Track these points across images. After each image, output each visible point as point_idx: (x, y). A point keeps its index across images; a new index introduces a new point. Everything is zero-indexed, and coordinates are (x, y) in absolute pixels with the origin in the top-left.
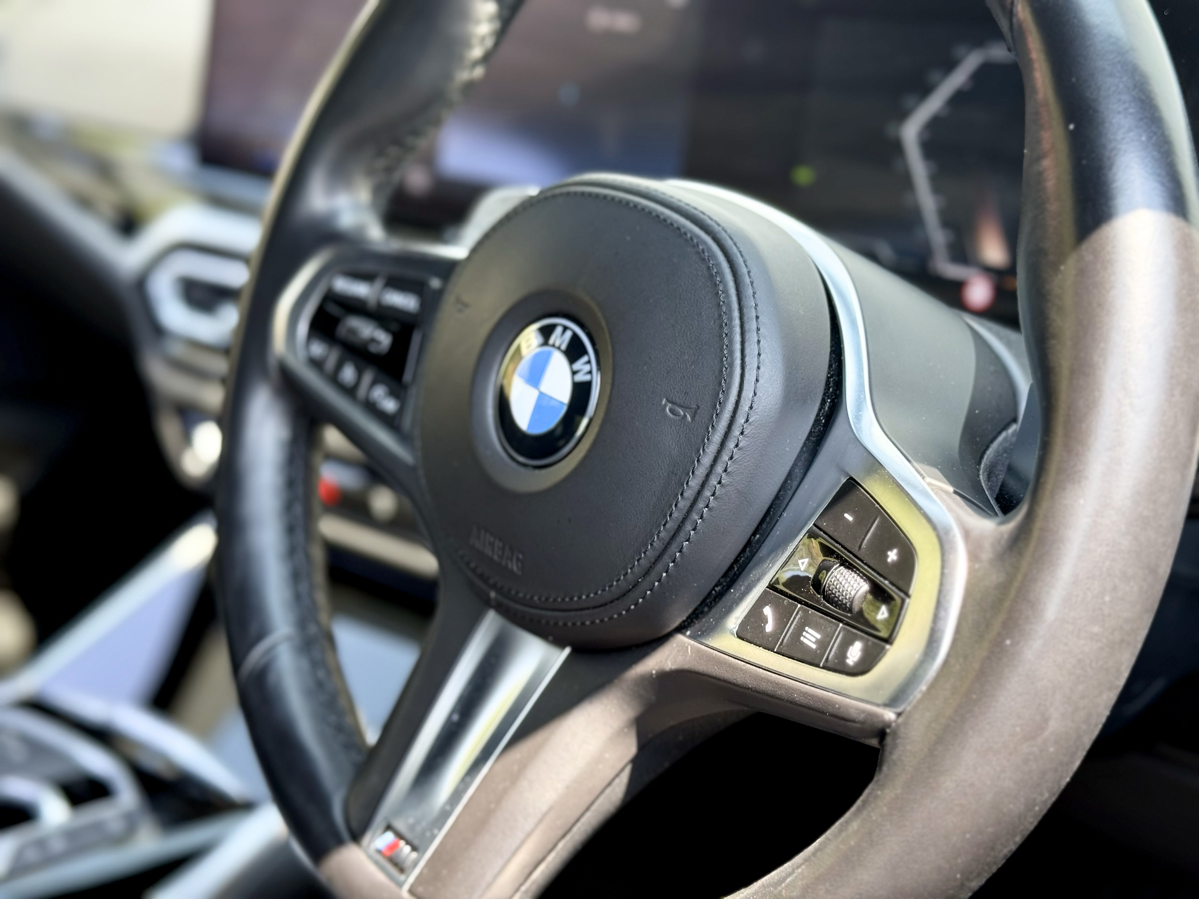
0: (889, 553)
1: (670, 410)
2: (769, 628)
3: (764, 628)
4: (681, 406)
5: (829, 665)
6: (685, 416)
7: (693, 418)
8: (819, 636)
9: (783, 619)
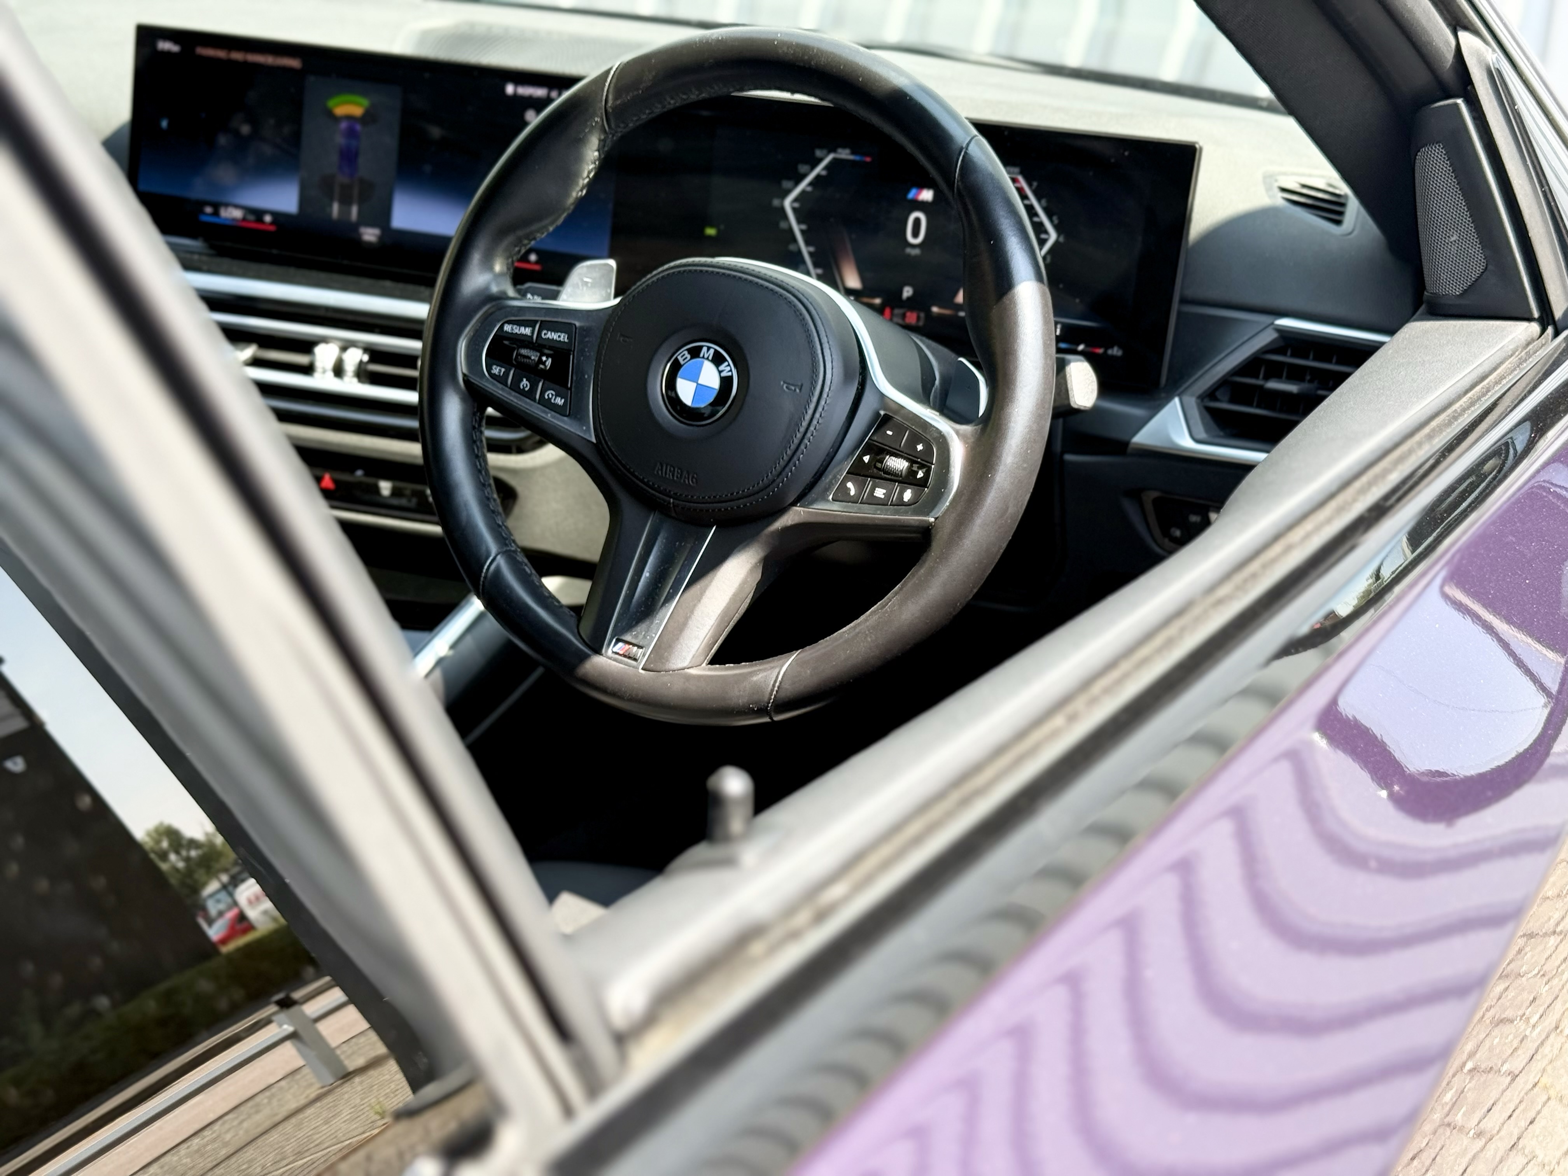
0: (918, 447)
1: (787, 387)
2: (852, 493)
3: (849, 494)
4: (793, 385)
5: (893, 503)
6: (795, 390)
7: (800, 390)
8: (885, 491)
9: (860, 487)
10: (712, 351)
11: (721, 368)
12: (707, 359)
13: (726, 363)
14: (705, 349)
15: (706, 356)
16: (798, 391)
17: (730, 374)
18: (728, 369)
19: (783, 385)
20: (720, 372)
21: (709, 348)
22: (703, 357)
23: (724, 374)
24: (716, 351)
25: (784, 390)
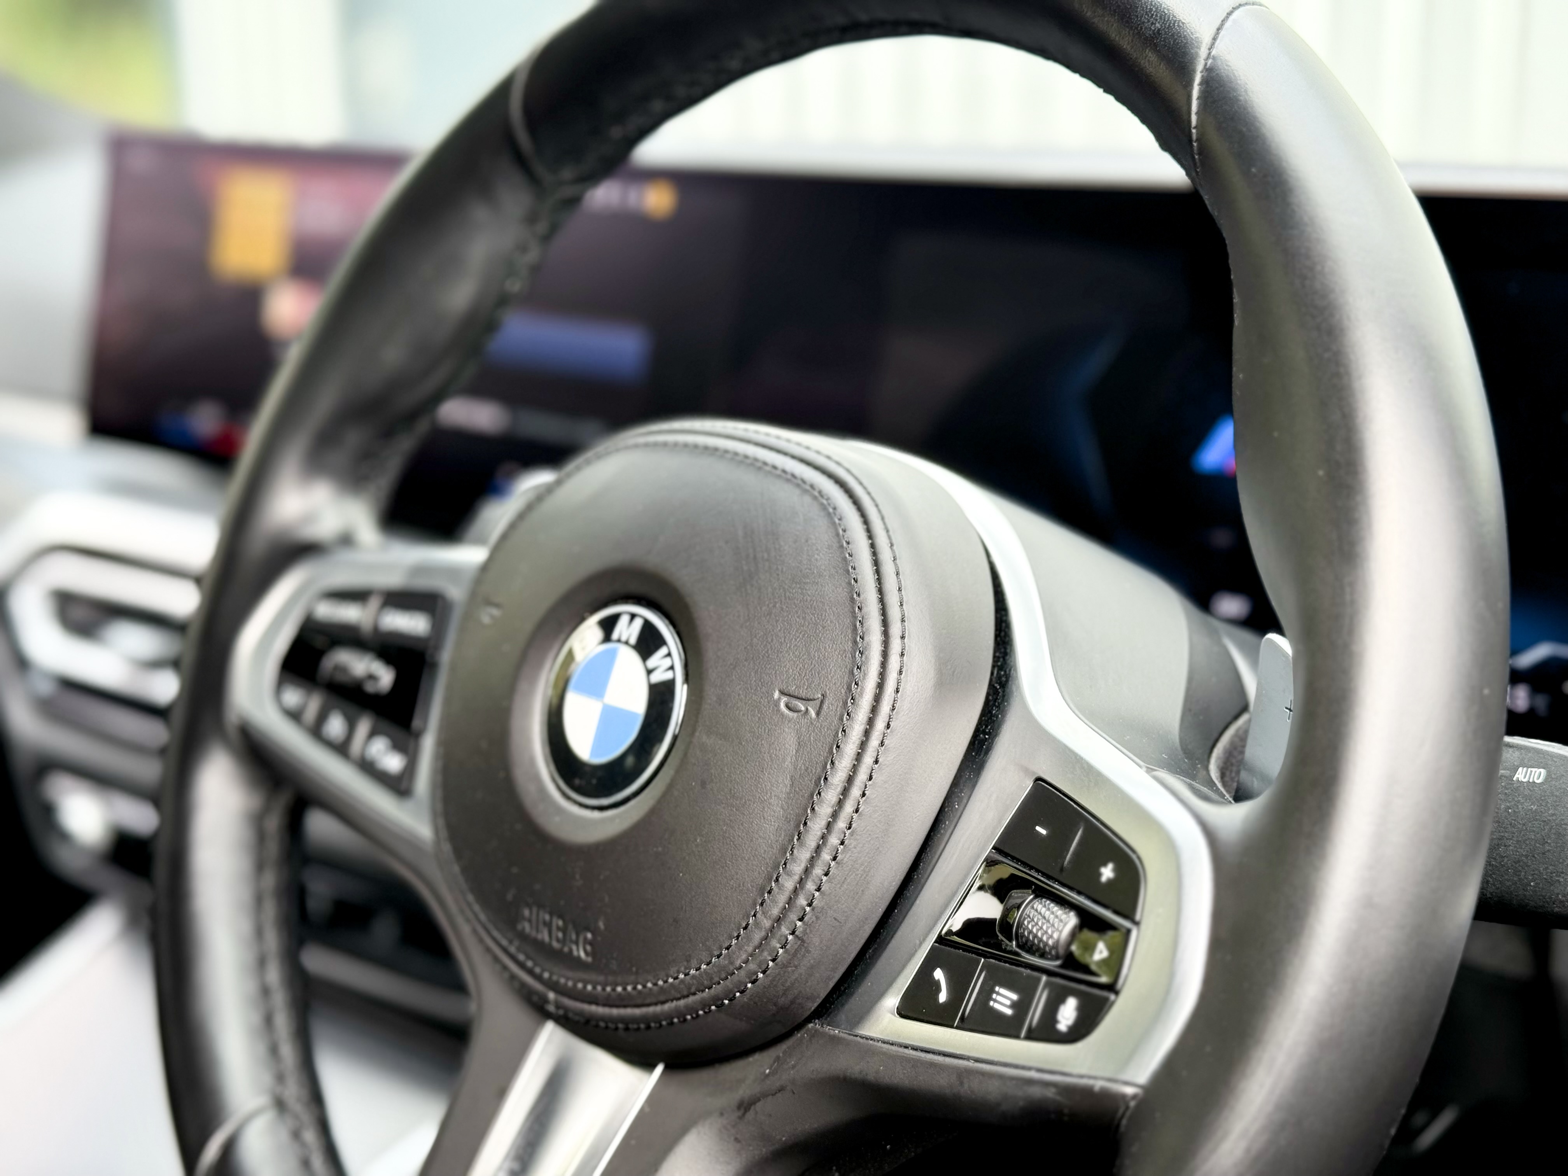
10: (638, 623)
11: (652, 662)
12: (627, 643)
13: (663, 651)
14: (624, 620)
15: (624, 639)
16: (813, 713)
17: (669, 675)
18: (667, 662)
19: (779, 699)
20: (649, 672)
21: (633, 616)
22: (619, 641)
23: (656, 678)
24: (648, 626)
25: (782, 714)
